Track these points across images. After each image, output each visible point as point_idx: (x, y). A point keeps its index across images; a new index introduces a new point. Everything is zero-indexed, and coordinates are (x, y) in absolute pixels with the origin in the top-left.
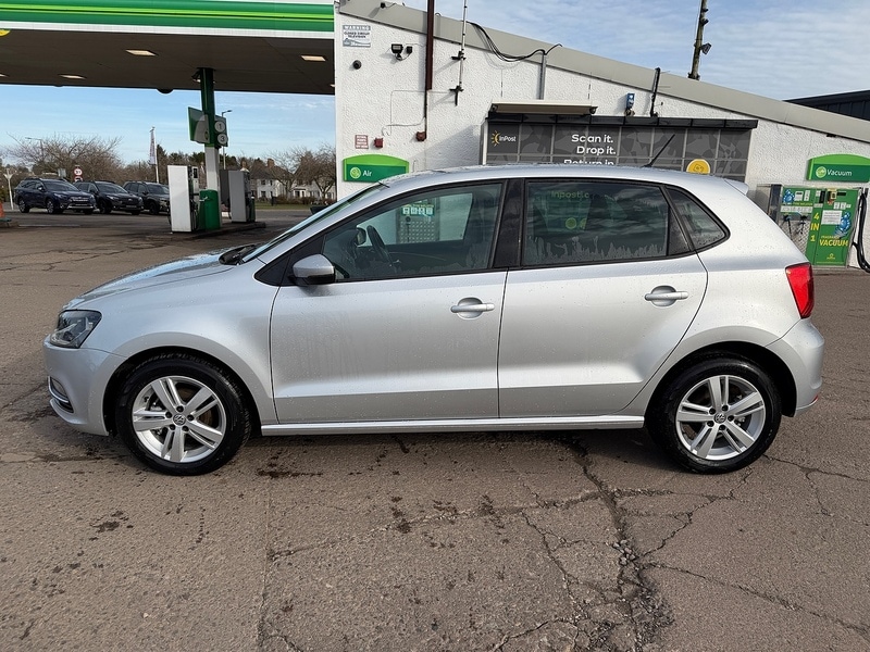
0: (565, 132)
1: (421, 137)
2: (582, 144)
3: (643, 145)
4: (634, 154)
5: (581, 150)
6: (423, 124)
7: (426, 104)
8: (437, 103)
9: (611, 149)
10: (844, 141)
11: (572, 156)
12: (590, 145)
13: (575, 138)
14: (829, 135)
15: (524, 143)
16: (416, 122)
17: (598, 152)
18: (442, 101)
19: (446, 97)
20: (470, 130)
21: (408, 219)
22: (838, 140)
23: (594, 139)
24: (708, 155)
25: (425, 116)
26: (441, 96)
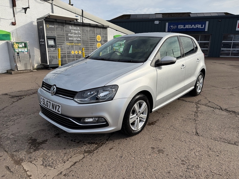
0: (68, 26)
1: (14, 24)
2: (72, 29)
3: (87, 31)
4: (85, 33)
5: (72, 31)
6: (14, 19)
7: (14, 12)
8: (18, 12)
9: (80, 31)
10: (119, 32)
11: (70, 33)
12: (74, 30)
13: (70, 27)
14: (116, 30)
15: (57, 28)
16: (11, 18)
17: (77, 32)
18: (20, 11)
19: (21, 11)
20: (32, 23)
21: (18, 53)
22: (118, 31)
23: (75, 28)
24: (100, 34)
25: (14, 16)
26: (19, 10)
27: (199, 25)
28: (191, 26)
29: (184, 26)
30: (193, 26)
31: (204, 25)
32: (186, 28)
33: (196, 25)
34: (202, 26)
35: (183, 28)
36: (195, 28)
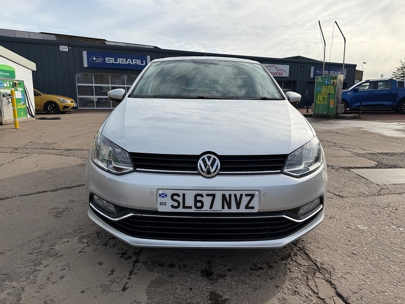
27: (137, 60)
28: (126, 61)
29: (116, 60)
30: (129, 61)
31: (144, 61)
32: (118, 63)
33: (134, 60)
34: (142, 63)
35: (114, 62)
36: (132, 64)
